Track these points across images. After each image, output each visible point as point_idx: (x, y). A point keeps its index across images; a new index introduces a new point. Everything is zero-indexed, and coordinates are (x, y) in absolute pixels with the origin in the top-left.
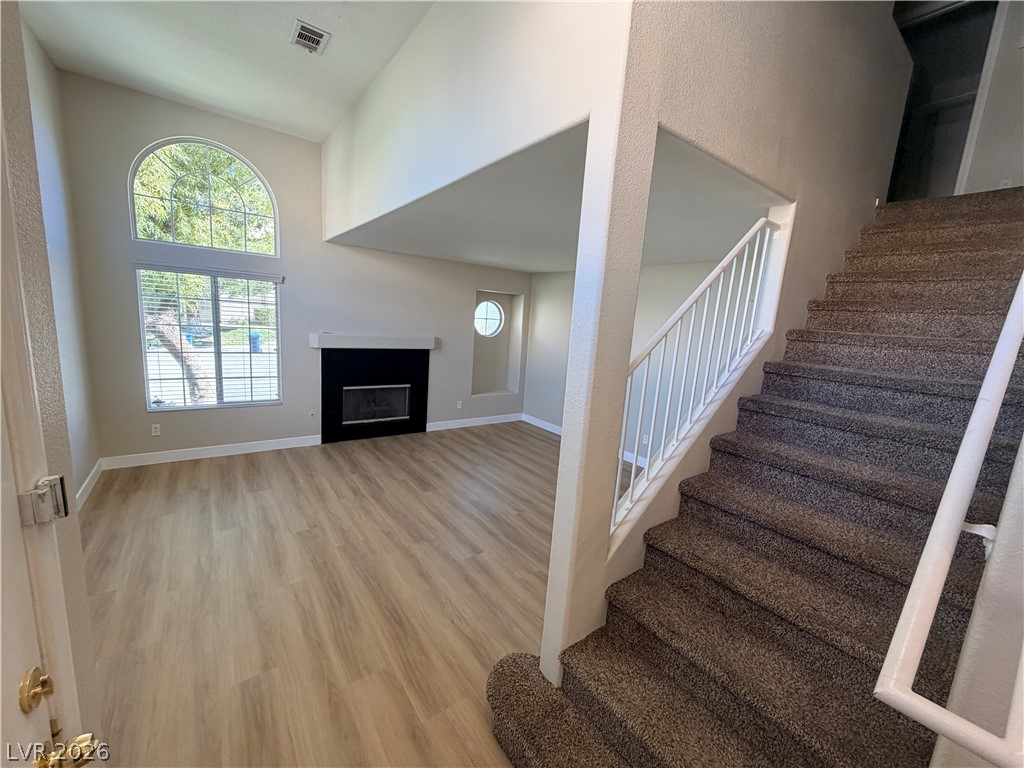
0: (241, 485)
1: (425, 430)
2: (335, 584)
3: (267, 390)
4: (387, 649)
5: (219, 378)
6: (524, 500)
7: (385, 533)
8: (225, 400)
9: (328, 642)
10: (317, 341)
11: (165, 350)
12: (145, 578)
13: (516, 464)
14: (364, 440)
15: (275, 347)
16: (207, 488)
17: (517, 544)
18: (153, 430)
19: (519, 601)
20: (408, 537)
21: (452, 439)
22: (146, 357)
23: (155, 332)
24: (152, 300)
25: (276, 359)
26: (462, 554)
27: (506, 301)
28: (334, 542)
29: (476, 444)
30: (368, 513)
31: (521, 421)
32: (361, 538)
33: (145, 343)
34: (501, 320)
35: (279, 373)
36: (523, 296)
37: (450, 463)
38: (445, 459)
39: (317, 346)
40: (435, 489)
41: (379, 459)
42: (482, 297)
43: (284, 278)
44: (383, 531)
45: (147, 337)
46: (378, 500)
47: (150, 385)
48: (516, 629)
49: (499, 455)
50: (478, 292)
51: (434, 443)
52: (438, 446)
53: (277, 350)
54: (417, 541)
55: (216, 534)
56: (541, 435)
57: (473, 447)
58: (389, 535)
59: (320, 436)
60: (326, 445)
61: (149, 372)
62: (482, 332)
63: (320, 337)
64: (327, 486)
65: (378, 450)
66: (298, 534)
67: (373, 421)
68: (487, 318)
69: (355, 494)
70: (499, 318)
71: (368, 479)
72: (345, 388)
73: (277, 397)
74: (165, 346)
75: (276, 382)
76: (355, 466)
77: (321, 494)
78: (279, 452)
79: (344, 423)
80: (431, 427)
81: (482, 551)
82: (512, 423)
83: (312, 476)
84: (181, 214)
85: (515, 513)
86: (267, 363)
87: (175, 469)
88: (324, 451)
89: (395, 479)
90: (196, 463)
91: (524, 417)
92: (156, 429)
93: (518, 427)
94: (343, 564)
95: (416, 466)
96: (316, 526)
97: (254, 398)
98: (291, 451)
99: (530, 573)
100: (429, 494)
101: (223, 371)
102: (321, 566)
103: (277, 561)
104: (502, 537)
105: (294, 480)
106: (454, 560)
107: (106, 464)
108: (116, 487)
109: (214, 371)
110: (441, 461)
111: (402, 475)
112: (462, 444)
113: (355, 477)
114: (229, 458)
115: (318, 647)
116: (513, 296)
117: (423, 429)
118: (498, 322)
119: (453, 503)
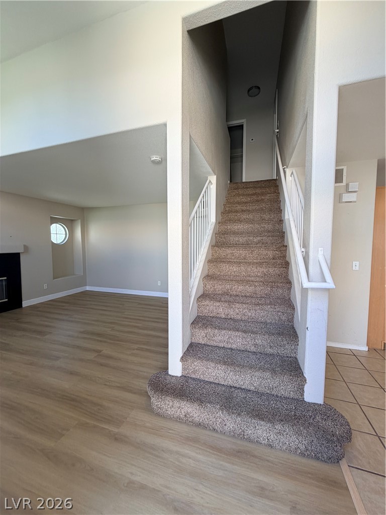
1: (22, 307)
6: (111, 323)
19: (135, 362)
21: (46, 307)
26: (91, 356)
27: (69, 223)
29: (65, 306)
31: (87, 291)
34: (66, 234)
36: (79, 221)
38: (47, 317)
40: (51, 333)
42: (54, 220)
48: (141, 373)
50: (51, 217)
52: (36, 312)
57: (64, 308)
62: (56, 242)
68: (58, 233)
70: (64, 233)
80: (26, 304)
81: (103, 351)
85: (110, 329)
91: (88, 288)
93: (86, 293)
99: (134, 350)
100: (48, 336)
104: (109, 341)
106: (88, 360)
110: (45, 319)
112: (55, 308)
116: (72, 221)
118: (64, 235)
119: (69, 336)
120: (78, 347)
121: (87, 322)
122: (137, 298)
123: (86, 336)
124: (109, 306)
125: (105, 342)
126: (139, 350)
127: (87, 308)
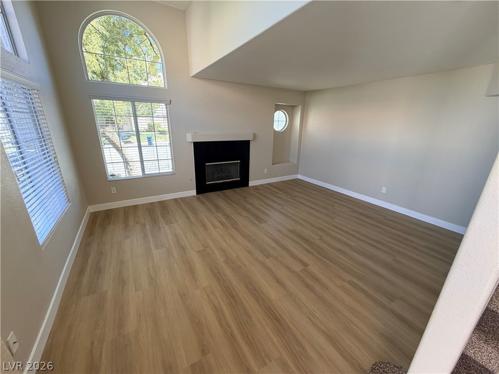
0: (161, 220)
1: (248, 185)
2: (229, 288)
3: (167, 167)
4: (275, 340)
5: (142, 161)
6: (319, 229)
7: (247, 252)
8: (146, 173)
9: (236, 332)
10: (190, 138)
11: (111, 146)
12: (122, 282)
13: (307, 206)
14: (218, 192)
15: (169, 142)
16: (144, 222)
17: (327, 259)
18: (112, 191)
20: (261, 254)
21: (264, 190)
22: (103, 150)
23: (105, 136)
24: (102, 117)
25: (170, 149)
26: (298, 268)
27: (290, 110)
28: (220, 259)
29: (278, 193)
30: (233, 237)
31: (298, 179)
32: (235, 255)
33: (102, 143)
35: (172, 157)
36: (301, 106)
37: (268, 205)
38: (265, 203)
39: (191, 141)
40: (266, 222)
41: (229, 204)
42: (278, 108)
43: (170, 101)
44: (246, 250)
45: (102, 140)
46: (236, 229)
47: (108, 166)
49: (293, 199)
50: (276, 105)
51: (255, 193)
52: (257, 194)
53: (170, 144)
54: (268, 258)
55: (155, 252)
56: (312, 187)
57: (277, 195)
58: (249, 252)
59: (195, 190)
60: (199, 195)
61: (106, 159)
62: (277, 130)
63: (192, 135)
64: (206, 221)
65: (227, 198)
66: (198, 252)
67: (221, 181)
68: (280, 120)
69: (223, 226)
70: (285, 120)
71: (227, 217)
72: (206, 164)
73: (172, 170)
74: (112, 144)
75: (171, 162)
76: (218, 208)
77: (204, 226)
78: (176, 200)
79: (207, 183)
80: (251, 184)
81: (309, 265)
82: (293, 180)
83: (197, 214)
84: (109, 69)
85: (318, 238)
86: (165, 152)
87: (126, 210)
88: (198, 199)
89: (242, 216)
90: (135, 207)
91: (299, 177)
92: (114, 190)
93: (297, 182)
94: (228, 273)
95: (249, 207)
96: (207, 247)
97: (161, 171)
98: (182, 199)
99: (345, 281)
100: (263, 225)
101: (144, 157)
102: (217, 274)
103: (192, 271)
104: (316, 254)
105: (188, 217)
106: (294, 271)
107: (92, 209)
108: (98, 222)
109: (139, 157)
110: (263, 204)
111: (245, 213)
112: (271, 193)
113: (219, 215)
114: (152, 203)
115: (231, 338)
116: (293, 106)
117: (247, 185)
118: (285, 122)
119: (279, 231)
120: (287, 250)
121: (296, 218)
122: (349, 200)
123: (293, 236)
124: (318, 205)
125: (312, 254)
126: (351, 284)
127: (298, 201)
